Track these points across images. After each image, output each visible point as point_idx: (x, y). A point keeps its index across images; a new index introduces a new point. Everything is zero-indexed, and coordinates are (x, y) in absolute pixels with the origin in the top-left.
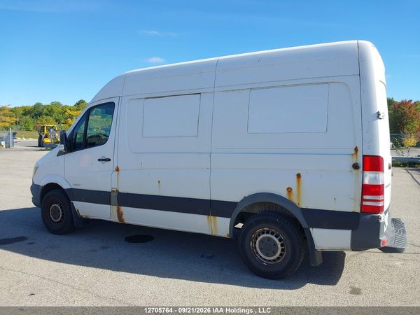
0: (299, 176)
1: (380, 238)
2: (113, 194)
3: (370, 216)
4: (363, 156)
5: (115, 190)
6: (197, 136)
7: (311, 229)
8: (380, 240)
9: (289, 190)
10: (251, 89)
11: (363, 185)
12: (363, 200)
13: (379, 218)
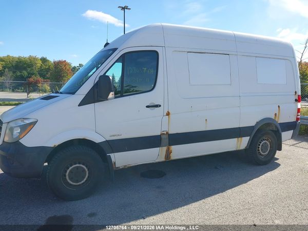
0: (279, 106)
2: (163, 137)
4: (298, 95)
5: (165, 133)
7: (282, 133)
10: (256, 57)
11: (298, 108)
12: (297, 115)
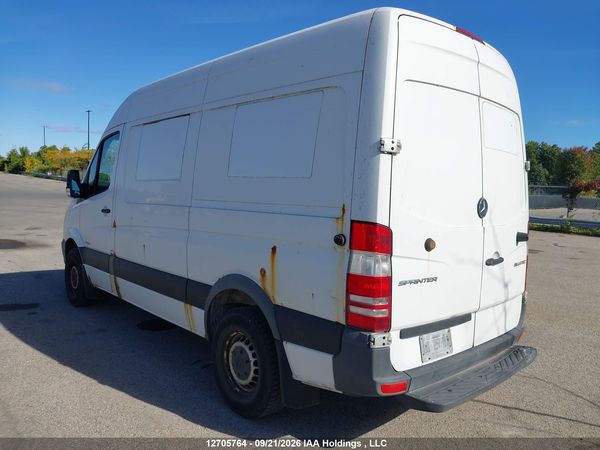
0: (274, 249)
1: (376, 379)
2: (112, 259)
3: (357, 333)
4: (352, 222)
5: (113, 253)
6: (179, 180)
7: (284, 343)
8: (374, 382)
9: (263, 272)
10: (238, 105)
11: (348, 275)
12: (349, 303)
13: (370, 340)
